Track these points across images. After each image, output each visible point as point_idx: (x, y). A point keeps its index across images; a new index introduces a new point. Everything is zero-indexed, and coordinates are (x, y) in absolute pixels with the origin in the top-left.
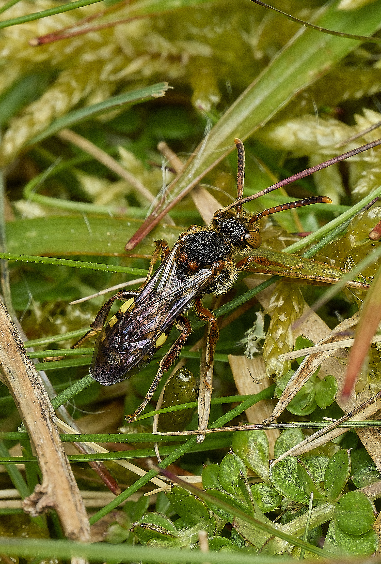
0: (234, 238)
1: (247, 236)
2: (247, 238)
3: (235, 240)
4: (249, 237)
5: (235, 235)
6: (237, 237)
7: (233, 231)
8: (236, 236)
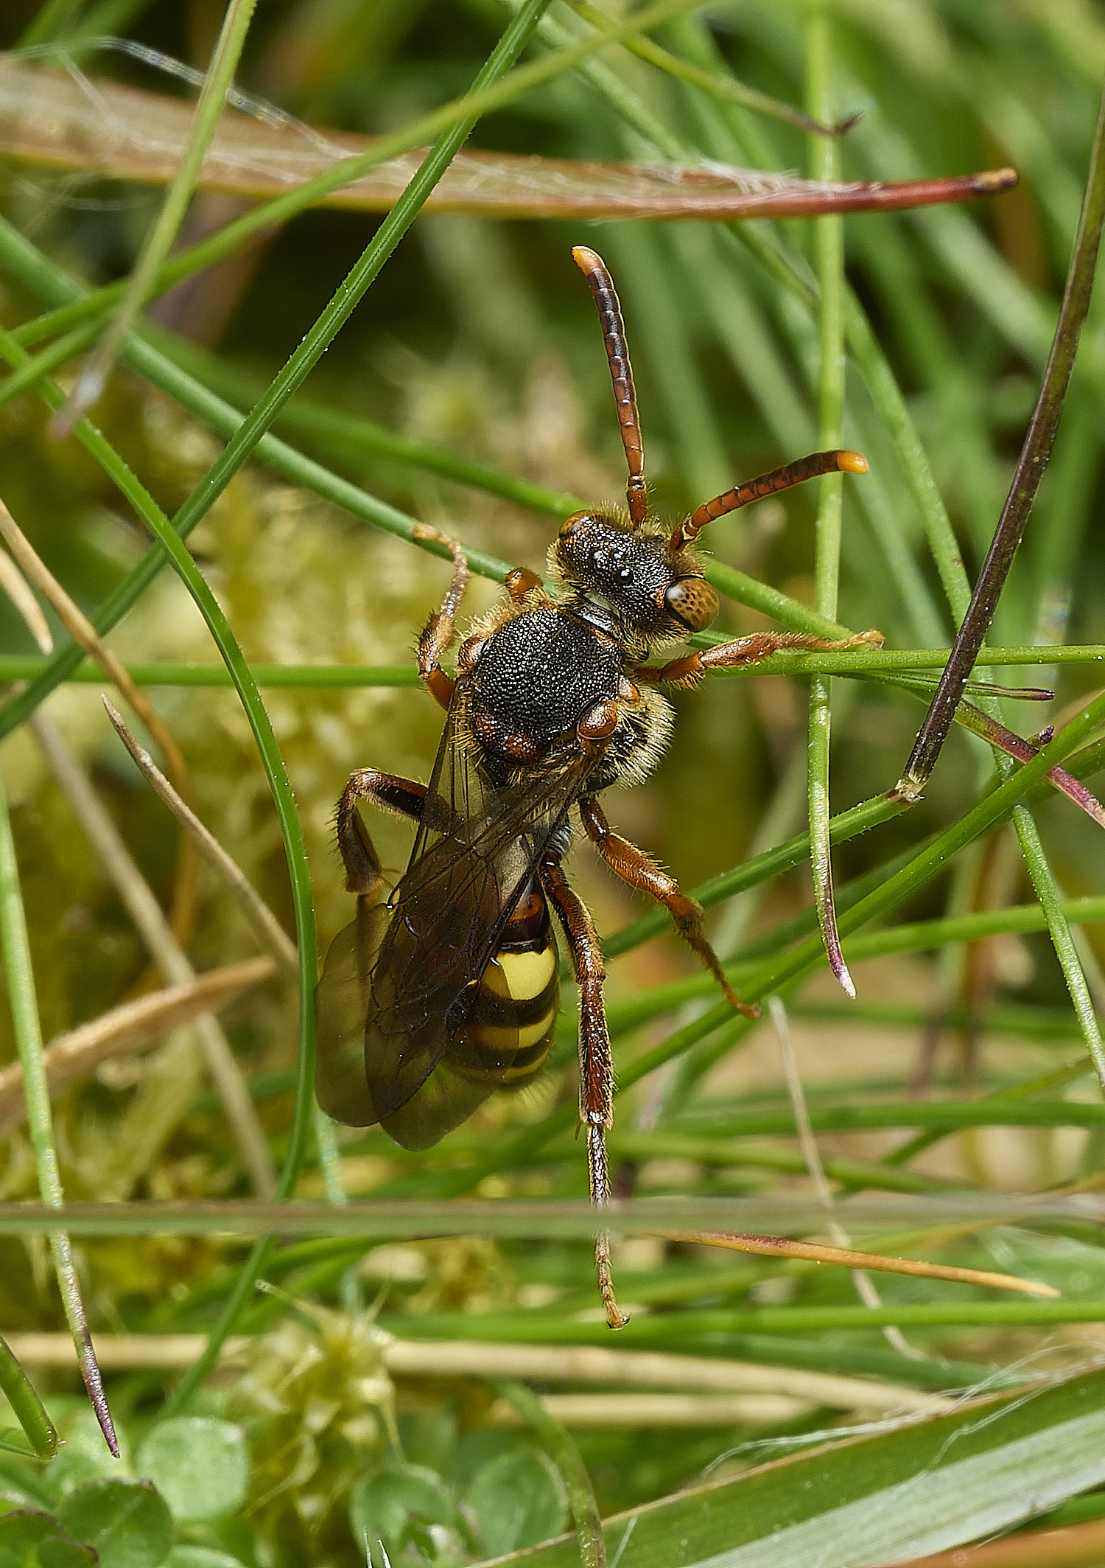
0: (635, 600)
1: (675, 592)
2: (675, 600)
3: (637, 606)
4: (681, 596)
5: (638, 593)
6: (643, 597)
7: (629, 579)
8: (640, 596)
